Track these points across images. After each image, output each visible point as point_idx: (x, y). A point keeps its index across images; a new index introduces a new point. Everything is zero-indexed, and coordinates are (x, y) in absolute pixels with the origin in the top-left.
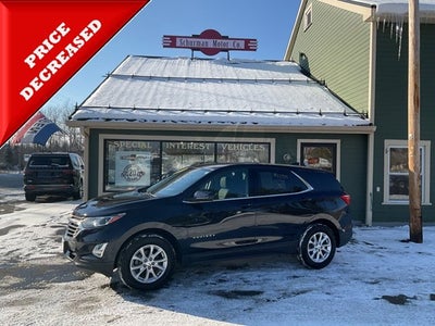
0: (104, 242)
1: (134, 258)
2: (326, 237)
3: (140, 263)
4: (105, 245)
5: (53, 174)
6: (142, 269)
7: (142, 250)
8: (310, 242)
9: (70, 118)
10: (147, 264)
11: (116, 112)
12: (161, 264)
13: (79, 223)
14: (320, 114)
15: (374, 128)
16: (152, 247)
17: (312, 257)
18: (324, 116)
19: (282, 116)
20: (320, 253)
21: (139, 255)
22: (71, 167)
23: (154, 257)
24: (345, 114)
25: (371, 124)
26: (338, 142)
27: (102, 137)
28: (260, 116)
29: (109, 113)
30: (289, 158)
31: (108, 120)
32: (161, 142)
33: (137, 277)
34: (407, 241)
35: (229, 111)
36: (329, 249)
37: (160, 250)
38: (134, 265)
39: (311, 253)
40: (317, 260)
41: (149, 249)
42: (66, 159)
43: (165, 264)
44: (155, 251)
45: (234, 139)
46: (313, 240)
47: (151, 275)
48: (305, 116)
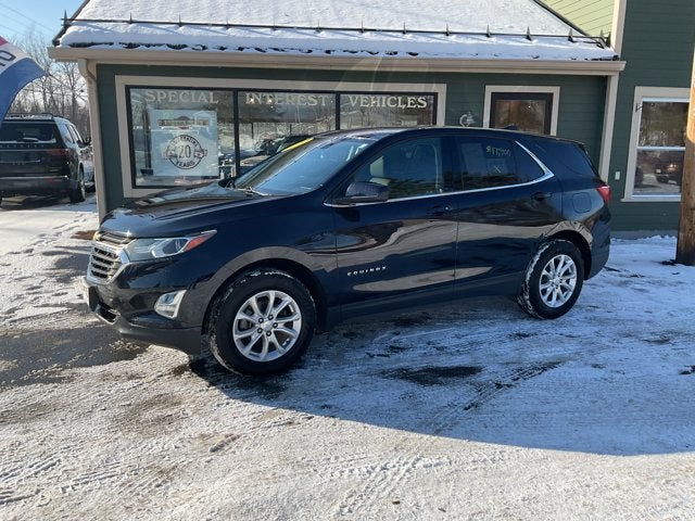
0: (178, 288)
1: (240, 316)
2: (571, 262)
3: (250, 325)
4: (181, 294)
5: (27, 157)
6: (255, 338)
7: (253, 301)
8: (544, 272)
9: (56, 43)
10: (263, 326)
11: (146, 30)
12: (289, 325)
13: (118, 250)
14: (528, 37)
15: (622, 65)
16: (272, 294)
17: (544, 298)
18: (535, 41)
19: (462, 40)
20: (559, 290)
21: (249, 311)
22: (61, 144)
23: (276, 312)
24: (570, 39)
25: (615, 58)
26: (555, 91)
27: (121, 82)
28: (422, 39)
29: (133, 33)
30: (469, 120)
31: (130, 46)
32: (236, 91)
33: (246, 351)
34: (672, 263)
35: (362, 31)
36: (573, 283)
37: (288, 299)
38: (241, 329)
39: (544, 291)
40: (553, 304)
41: (266, 299)
42: (49, 129)
43: (298, 325)
44: (278, 301)
45: (372, 87)
46: (548, 270)
47: (272, 347)
48: (502, 41)
